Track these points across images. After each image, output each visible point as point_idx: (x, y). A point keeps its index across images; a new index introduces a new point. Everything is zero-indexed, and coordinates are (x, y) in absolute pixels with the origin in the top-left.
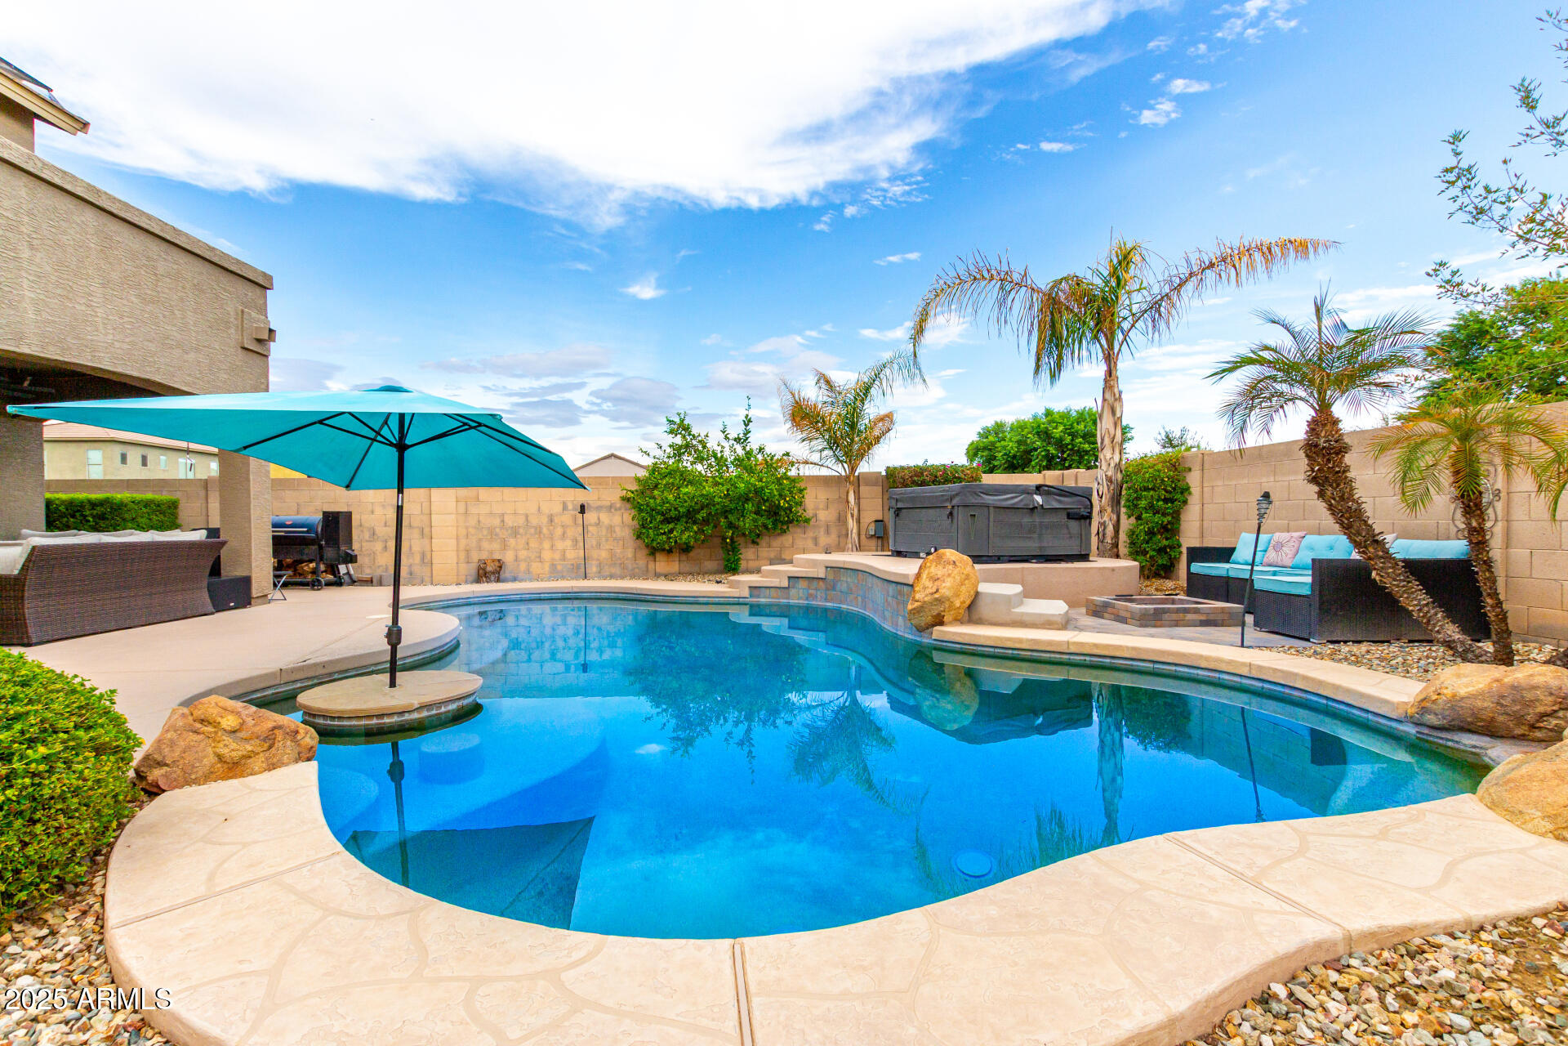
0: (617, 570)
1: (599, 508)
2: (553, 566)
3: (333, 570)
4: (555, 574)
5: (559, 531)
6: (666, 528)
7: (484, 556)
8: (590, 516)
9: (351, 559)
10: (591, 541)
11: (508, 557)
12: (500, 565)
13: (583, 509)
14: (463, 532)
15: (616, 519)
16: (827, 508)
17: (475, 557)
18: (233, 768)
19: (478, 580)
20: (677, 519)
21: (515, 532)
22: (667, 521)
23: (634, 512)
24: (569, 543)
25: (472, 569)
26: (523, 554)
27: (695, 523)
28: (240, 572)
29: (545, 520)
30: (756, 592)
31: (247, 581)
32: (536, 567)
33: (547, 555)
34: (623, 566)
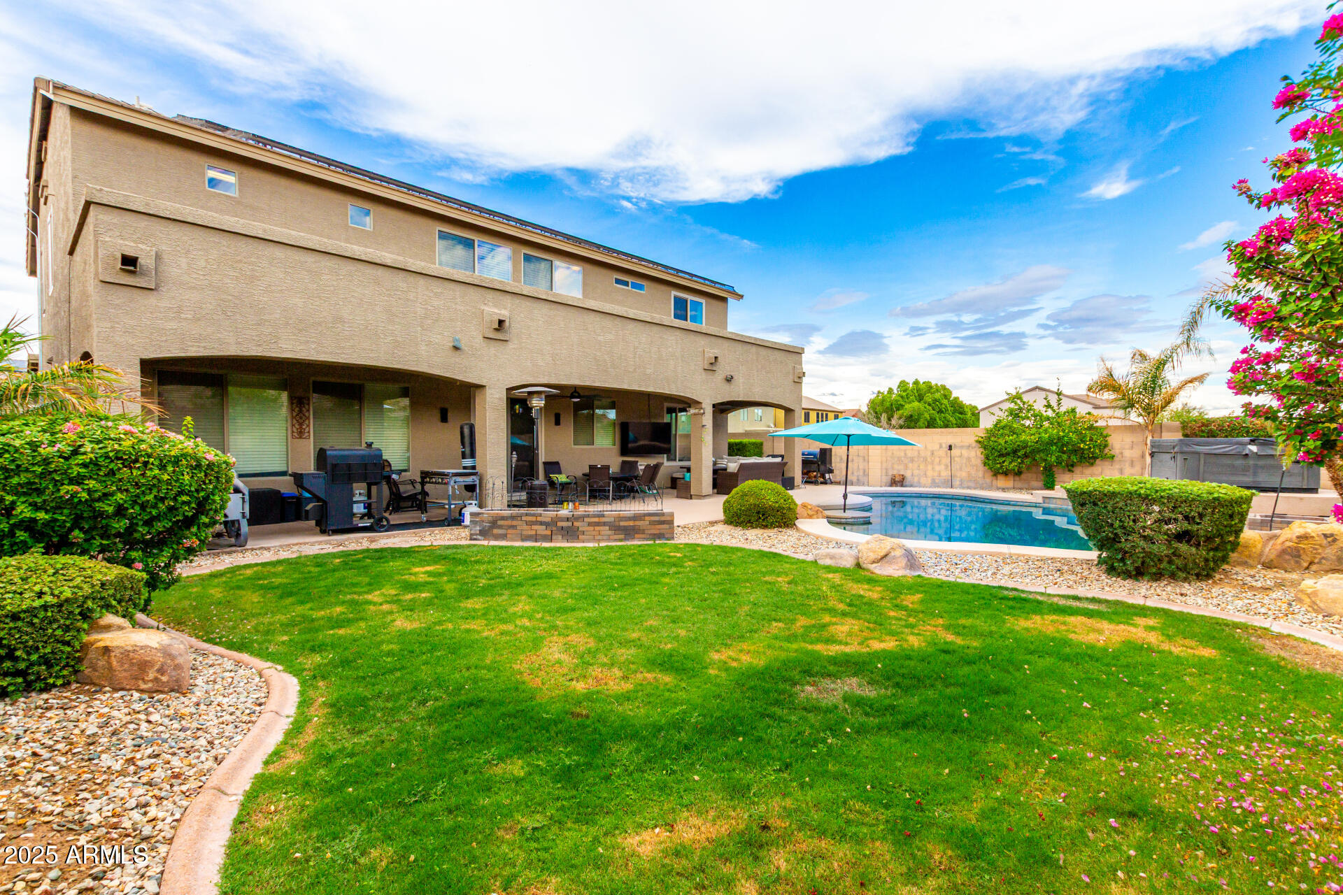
0: (971, 484)
1: (962, 447)
2: (933, 480)
3: (823, 476)
4: (934, 484)
5: (937, 460)
6: (1001, 460)
7: (895, 472)
8: (955, 452)
9: (831, 471)
10: (956, 466)
11: (908, 474)
12: (903, 478)
13: (950, 448)
14: (884, 459)
15: (973, 454)
16: (1132, 448)
17: (890, 473)
18: (810, 517)
19: (891, 486)
20: (1008, 454)
21: (912, 460)
22: (1002, 455)
23: (982, 450)
24: (943, 467)
25: (887, 479)
26: (916, 472)
27: (1019, 457)
28: (791, 475)
29: (929, 454)
30: (1047, 500)
31: (793, 479)
32: (923, 480)
33: (930, 473)
34: (976, 481)
